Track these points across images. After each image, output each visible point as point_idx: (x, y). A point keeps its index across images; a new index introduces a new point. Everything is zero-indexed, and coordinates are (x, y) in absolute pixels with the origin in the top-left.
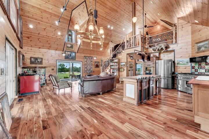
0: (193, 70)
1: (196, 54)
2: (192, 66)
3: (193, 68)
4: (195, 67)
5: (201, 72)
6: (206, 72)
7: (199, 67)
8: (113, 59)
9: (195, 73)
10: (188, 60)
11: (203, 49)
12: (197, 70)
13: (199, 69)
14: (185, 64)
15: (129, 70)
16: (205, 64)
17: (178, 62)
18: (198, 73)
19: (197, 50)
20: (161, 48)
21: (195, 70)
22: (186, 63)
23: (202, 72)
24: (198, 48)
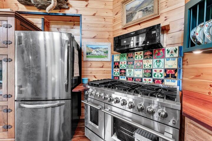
0: (117, 72)
2: (115, 60)
3: (116, 65)
4: (119, 63)
5: (132, 76)
6: (144, 76)
7: (129, 63)
9: (120, 79)
10: (108, 45)
11: (138, 15)
12: (125, 70)
13: (128, 67)
14: (101, 56)
16: (142, 54)
17: (89, 52)
18: (125, 79)
19: (124, 22)
21: (121, 70)
22: (103, 54)
23: (135, 76)
24: (127, 16)
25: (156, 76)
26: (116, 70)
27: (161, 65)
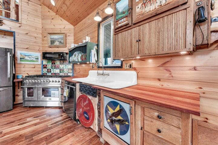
0: (45, 71)
1: (48, 48)
2: (44, 64)
3: (45, 67)
4: (47, 65)
5: (54, 72)
6: (60, 72)
7: (53, 66)
9: (48, 74)
10: (39, 55)
11: (57, 43)
12: (50, 69)
13: (52, 68)
14: (32, 61)
16: (59, 62)
17: (22, 57)
18: (51, 74)
19: (50, 44)
21: (48, 69)
22: (34, 59)
23: (56, 72)
25: (65, 72)
26: (45, 69)
27: (67, 67)
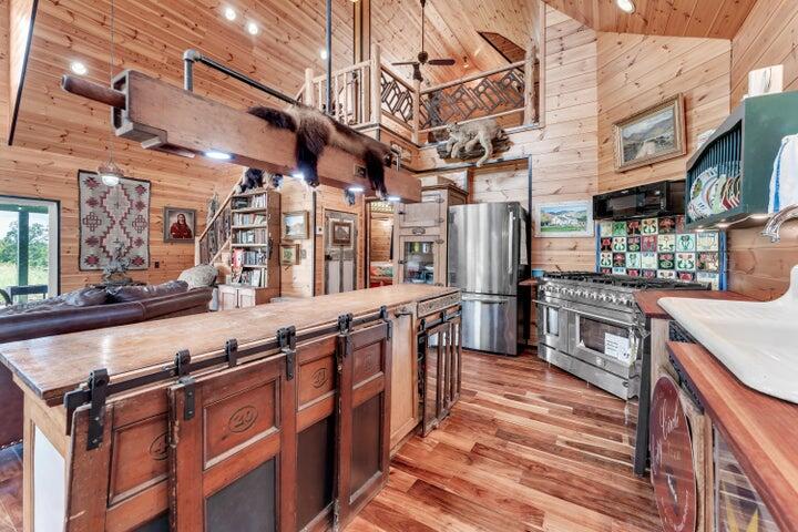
0: (607, 257)
1: (617, 176)
2: (602, 235)
3: (605, 245)
4: (611, 241)
5: (637, 266)
6: (660, 267)
7: (631, 241)
8: (249, 192)
9: (614, 272)
10: (587, 206)
11: (647, 150)
12: (623, 255)
13: (628, 250)
14: (570, 228)
15: (328, 258)
16: (656, 224)
17: (545, 220)
18: (624, 273)
19: (620, 161)
20: (472, 142)
22: (575, 223)
23: (644, 267)
24: (625, 149)
25: (682, 266)
26: (606, 254)
27: (691, 246)
